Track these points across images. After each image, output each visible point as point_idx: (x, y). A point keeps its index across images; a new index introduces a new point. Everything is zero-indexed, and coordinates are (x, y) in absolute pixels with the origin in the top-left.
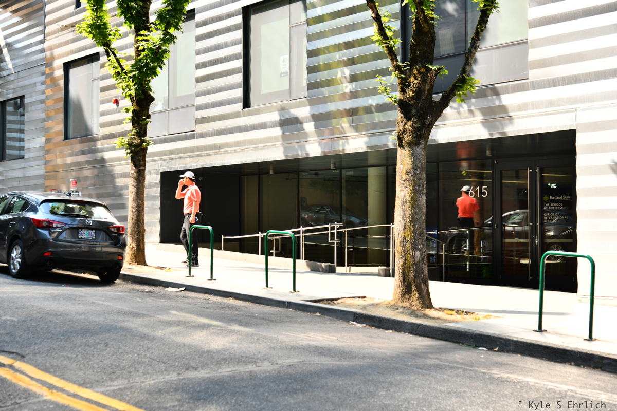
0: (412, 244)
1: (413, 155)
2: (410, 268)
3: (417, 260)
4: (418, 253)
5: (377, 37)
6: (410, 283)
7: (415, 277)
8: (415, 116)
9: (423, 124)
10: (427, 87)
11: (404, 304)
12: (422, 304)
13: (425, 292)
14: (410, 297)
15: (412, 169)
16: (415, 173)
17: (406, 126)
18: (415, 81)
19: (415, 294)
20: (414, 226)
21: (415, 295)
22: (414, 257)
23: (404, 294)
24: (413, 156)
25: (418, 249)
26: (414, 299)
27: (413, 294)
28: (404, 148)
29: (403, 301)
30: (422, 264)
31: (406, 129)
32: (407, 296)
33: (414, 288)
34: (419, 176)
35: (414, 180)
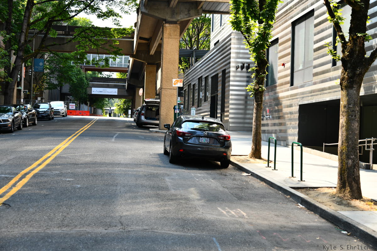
0: (346, 155)
2: (345, 171)
3: (349, 165)
4: (350, 161)
5: (329, 18)
6: (345, 181)
7: (348, 177)
8: (349, 68)
9: (354, 74)
10: (357, 49)
11: (340, 195)
12: (351, 196)
13: (355, 188)
14: (345, 190)
15: (347, 104)
16: (349, 107)
17: (345, 76)
18: (350, 45)
20: (348, 142)
21: (348, 189)
22: (347, 163)
23: (341, 188)
24: (348, 95)
25: (351, 159)
26: (347, 192)
27: (347, 189)
28: (343, 90)
29: (340, 193)
30: (354, 169)
32: (343, 189)
33: (347, 184)
34: (352, 109)
35: (348, 112)
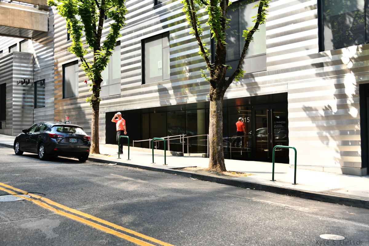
0: (217, 143)
1: (217, 104)
2: (216, 153)
3: (219, 150)
4: (219, 147)
5: (200, 53)
6: (216, 160)
7: (218, 157)
8: (217, 87)
9: (221, 90)
10: (223, 74)
11: (214, 170)
12: (221, 169)
13: (223, 164)
14: (216, 167)
15: (216, 110)
16: (218, 112)
17: (214, 91)
18: (217, 72)
19: (218, 165)
20: (218, 135)
22: (217, 149)
25: (219, 145)
26: (218, 167)
28: (213, 101)
29: (213, 168)
30: (221, 152)
31: (214, 92)
32: (215, 166)
33: (218, 162)
34: (220, 113)
35: (217, 115)
